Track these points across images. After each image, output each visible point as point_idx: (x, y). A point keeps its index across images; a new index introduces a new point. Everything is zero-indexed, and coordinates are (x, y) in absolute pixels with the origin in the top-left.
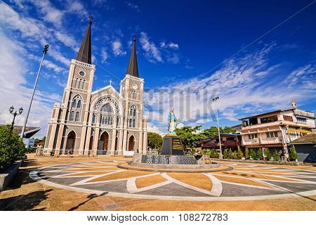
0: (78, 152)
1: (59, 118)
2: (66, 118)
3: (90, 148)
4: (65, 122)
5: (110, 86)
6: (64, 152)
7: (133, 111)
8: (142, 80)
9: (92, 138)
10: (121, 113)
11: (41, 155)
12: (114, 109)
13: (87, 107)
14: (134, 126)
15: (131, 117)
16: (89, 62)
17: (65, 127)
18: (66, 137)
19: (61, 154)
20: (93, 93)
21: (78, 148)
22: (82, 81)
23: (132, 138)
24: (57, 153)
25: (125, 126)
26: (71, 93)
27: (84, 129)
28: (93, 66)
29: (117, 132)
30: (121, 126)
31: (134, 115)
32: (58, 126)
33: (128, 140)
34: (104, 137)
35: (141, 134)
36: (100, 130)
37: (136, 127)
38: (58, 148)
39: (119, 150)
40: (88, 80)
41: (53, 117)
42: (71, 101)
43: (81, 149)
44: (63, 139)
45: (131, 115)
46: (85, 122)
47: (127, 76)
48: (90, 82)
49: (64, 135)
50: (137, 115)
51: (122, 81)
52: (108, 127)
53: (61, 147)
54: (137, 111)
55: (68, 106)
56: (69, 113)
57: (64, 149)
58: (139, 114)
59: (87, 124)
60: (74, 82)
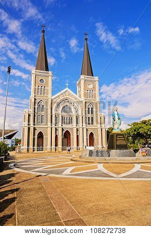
0: (46, 149)
1: (29, 121)
2: (34, 122)
3: (56, 145)
4: (34, 125)
5: (67, 89)
6: (36, 149)
7: (90, 109)
8: (96, 78)
9: (56, 136)
10: (80, 113)
11: (20, 152)
12: (73, 110)
13: (49, 110)
14: (92, 124)
15: (90, 115)
16: (47, 69)
17: (35, 129)
18: (36, 137)
19: (34, 151)
20: (53, 97)
21: (47, 145)
22: (43, 87)
23: (92, 134)
24: (31, 150)
25: (84, 124)
26: (35, 99)
27: (49, 129)
28: (50, 73)
29: (77, 130)
30: (81, 124)
31: (92, 113)
32: (29, 128)
33: (88, 137)
34: (67, 135)
35: (100, 130)
36: (63, 130)
37: (95, 124)
38: (31, 147)
39: (81, 146)
40: (48, 86)
41: (24, 122)
42: (36, 107)
43: (49, 146)
44: (34, 139)
45: (89, 113)
46: (49, 124)
47: (82, 77)
48: (49, 88)
49: (34, 135)
50: (94, 112)
51: (78, 82)
52: (70, 126)
53: (34, 146)
54: (94, 110)
55: (34, 112)
56: (36, 117)
57: (36, 147)
58: (96, 112)
59: (51, 125)
60: (37, 89)
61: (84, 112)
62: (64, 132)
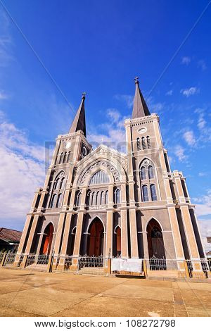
4: (44, 211)
8: (153, 115)
10: (122, 178)
14: (153, 199)
15: (146, 181)
17: (41, 219)
18: (42, 233)
20: (78, 163)
22: (67, 153)
23: (153, 225)
25: (132, 200)
26: (53, 172)
27: (62, 217)
30: (122, 201)
33: (144, 232)
36: (86, 217)
37: (160, 199)
42: (53, 182)
46: (65, 206)
48: (75, 151)
50: (156, 174)
52: (101, 207)
54: (156, 168)
56: (49, 198)
57: (37, 255)
58: (160, 170)
59: (68, 209)
60: (58, 158)
61: (131, 176)
62: (90, 221)
